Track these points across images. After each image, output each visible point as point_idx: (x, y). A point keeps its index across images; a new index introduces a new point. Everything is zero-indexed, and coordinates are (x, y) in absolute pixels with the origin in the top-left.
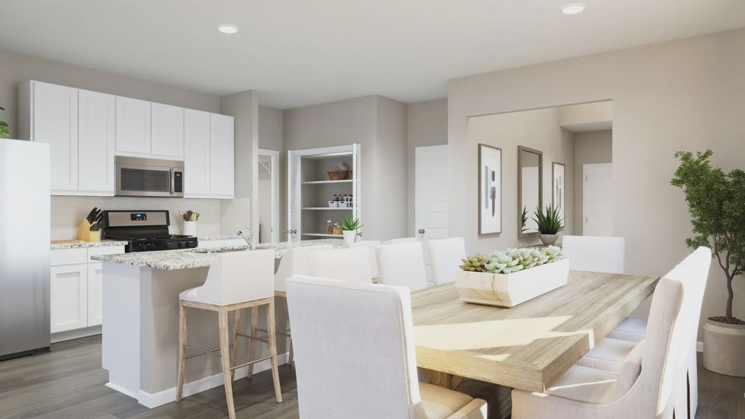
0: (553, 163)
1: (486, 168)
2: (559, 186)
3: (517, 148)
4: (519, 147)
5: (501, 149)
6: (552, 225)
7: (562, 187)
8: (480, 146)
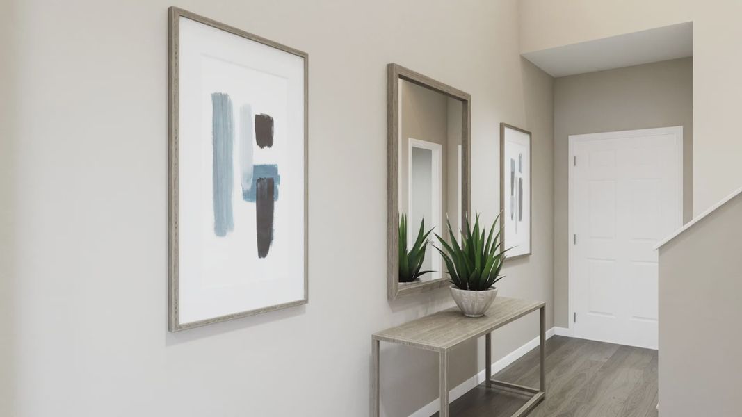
0: (502, 126)
1: (221, 103)
2: (518, 175)
3: (384, 68)
4: (390, 67)
5: (304, 56)
6: (478, 267)
7: (524, 175)
8: (173, 16)
